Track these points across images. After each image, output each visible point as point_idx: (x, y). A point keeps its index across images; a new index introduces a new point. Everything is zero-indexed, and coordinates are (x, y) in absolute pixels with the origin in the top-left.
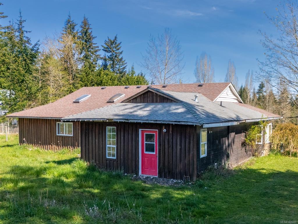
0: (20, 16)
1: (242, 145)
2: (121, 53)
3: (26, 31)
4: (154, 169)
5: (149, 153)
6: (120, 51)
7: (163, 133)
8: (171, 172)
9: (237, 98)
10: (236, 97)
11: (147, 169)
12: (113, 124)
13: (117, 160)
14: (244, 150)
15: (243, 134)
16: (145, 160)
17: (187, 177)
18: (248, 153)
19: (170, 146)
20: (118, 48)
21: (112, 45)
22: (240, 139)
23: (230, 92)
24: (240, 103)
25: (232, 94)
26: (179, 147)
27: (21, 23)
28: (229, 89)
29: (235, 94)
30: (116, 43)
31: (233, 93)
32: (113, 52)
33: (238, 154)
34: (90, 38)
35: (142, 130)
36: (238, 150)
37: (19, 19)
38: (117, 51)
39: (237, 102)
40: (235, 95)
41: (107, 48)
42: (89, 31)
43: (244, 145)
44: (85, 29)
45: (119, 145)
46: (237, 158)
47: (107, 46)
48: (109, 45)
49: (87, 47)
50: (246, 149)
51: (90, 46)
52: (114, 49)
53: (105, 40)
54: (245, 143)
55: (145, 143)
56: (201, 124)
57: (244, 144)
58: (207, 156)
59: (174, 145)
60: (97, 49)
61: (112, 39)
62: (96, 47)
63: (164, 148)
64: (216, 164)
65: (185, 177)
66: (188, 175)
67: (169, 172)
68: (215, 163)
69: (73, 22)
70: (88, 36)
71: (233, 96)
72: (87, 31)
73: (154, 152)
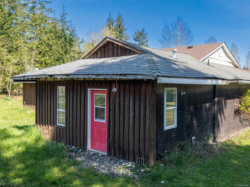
0: (63, 10)
1: (235, 113)
2: (147, 41)
3: (67, 22)
4: (104, 143)
5: (99, 121)
6: (146, 40)
7: (113, 94)
8: (122, 150)
9: (232, 62)
10: (232, 60)
11: (97, 142)
12: (62, 82)
13: (66, 128)
14: (239, 120)
15: (237, 100)
16: (95, 130)
17: (141, 159)
18: (243, 123)
19: (122, 111)
20: (144, 38)
21: (140, 35)
22: (233, 106)
23: (224, 54)
24: (236, 68)
25: (226, 56)
26: (132, 114)
27: (64, 15)
28: (222, 50)
29: (231, 58)
30: (143, 34)
31: (228, 56)
32: (141, 41)
33: (229, 124)
34: (122, 30)
35: (92, 90)
36: (229, 119)
37: (63, 12)
38: (144, 40)
39: (233, 66)
40: (229, 58)
41: (137, 38)
42: (122, 25)
43: (239, 113)
44: (119, 23)
45: (68, 109)
46: (227, 129)
47: (136, 36)
48: (138, 36)
49: (120, 36)
50: (240, 119)
51: (122, 36)
52: (142, 39)
53: (135, 32)
54: (239, 111)
55: (95, 107)
56: (154, 78)
57: (237, 112)
58: (177, 128)
59: (126, 110)
60: (127, 38)
61: (140, 31)
62: (127, 37)
63: (114, 114)
64: (193, 138)
65: (138, 159)
66: (143, 156)
67: (120, 149)
68: (193, 136)
69: (112, 20)
70: (121, 28)
71: (228, 59)
72: (120, 24)
73: (105, 120)
